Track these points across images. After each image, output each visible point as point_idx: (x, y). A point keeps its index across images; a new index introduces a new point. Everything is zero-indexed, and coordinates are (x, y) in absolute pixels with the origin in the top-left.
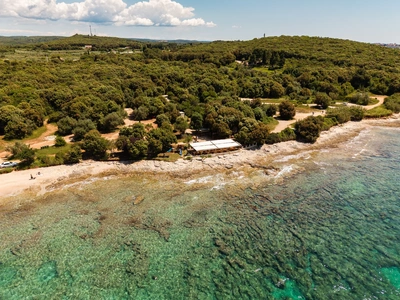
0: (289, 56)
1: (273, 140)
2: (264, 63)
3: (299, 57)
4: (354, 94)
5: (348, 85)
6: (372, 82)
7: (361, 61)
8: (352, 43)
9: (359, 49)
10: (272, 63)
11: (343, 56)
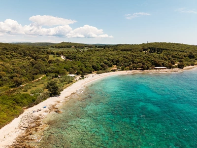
0: (163, 49)
1: (173, 68)
2: (155, 52)
3: (167, 50)
4: (190, 60)
5: (187, 58)
6: (195, 57)
7: (190, 51)
8: (185, 45)
9: (188, 47)
10: (158, 51)
11: (183, 49)
